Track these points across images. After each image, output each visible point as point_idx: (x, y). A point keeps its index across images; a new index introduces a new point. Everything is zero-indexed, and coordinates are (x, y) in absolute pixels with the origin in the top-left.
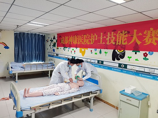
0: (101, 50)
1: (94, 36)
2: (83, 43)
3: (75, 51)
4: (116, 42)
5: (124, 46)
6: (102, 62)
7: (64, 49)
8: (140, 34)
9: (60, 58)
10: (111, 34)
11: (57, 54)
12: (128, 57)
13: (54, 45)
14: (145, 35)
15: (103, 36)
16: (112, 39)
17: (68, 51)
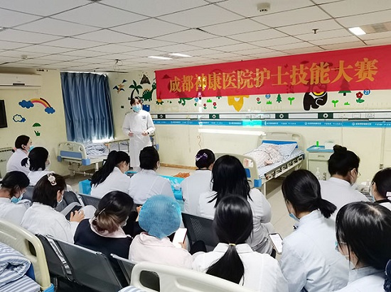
1: (262, 73)
3: (215, 104)
4: (309, 80)
6: (286, 116)
7: (183, 102)
8: (350, 67)
9: (169, 122)
10: (298, 67)
12: (333, 102)
14: (357, 68)
16: (301, 76)
17: (196, 104)
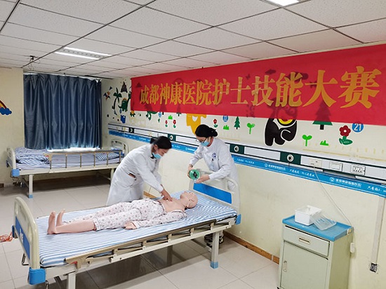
0: (237, 119)
1: (221, 85)
2: (194, 102)
3: (175, 122)
4: (274, 100)
5: (293, 110)
6: (242, 148)
7: (149, 116)
8: (333, 81)
9: (137, 138)
10: (262, 79)
11: (130, 128)
12: (304, 137)
13: (124, 107)
14: (344, 83)
15: (244, 86)
16: (265, 92)
17: (159, 120)
